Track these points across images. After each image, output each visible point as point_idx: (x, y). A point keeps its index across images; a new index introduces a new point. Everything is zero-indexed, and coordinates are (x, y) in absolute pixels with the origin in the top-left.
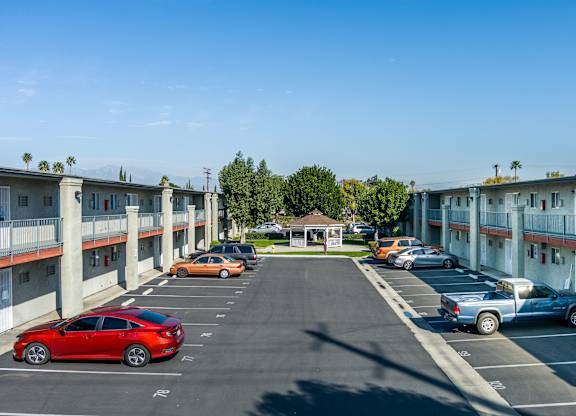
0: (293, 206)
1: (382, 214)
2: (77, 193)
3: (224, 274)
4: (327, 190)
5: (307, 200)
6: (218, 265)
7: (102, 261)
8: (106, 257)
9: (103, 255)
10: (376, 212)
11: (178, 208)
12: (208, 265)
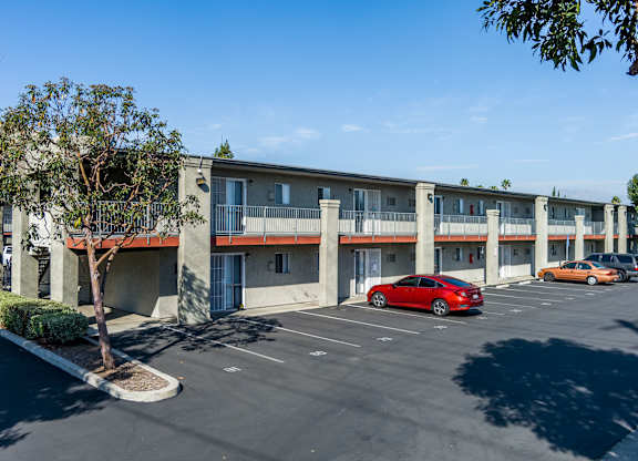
2: (429, 195)
3: (592, 281)
6: (586, 271)
7: (467, 259)
8: (471, 256)
9: (468, 252)
11: (552, 217)
12: (574, 271)
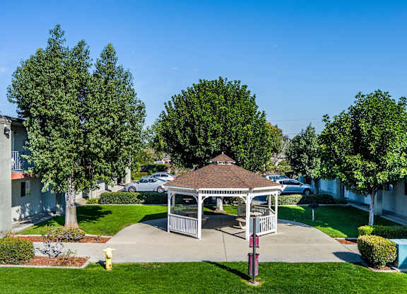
0: (179, 148)
1: (372, 166)
4: (241, 119)
5: (205, 138)
10: (357, 160)
